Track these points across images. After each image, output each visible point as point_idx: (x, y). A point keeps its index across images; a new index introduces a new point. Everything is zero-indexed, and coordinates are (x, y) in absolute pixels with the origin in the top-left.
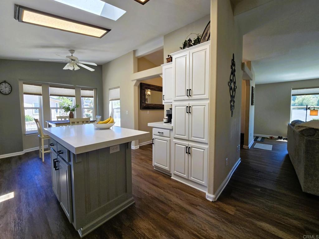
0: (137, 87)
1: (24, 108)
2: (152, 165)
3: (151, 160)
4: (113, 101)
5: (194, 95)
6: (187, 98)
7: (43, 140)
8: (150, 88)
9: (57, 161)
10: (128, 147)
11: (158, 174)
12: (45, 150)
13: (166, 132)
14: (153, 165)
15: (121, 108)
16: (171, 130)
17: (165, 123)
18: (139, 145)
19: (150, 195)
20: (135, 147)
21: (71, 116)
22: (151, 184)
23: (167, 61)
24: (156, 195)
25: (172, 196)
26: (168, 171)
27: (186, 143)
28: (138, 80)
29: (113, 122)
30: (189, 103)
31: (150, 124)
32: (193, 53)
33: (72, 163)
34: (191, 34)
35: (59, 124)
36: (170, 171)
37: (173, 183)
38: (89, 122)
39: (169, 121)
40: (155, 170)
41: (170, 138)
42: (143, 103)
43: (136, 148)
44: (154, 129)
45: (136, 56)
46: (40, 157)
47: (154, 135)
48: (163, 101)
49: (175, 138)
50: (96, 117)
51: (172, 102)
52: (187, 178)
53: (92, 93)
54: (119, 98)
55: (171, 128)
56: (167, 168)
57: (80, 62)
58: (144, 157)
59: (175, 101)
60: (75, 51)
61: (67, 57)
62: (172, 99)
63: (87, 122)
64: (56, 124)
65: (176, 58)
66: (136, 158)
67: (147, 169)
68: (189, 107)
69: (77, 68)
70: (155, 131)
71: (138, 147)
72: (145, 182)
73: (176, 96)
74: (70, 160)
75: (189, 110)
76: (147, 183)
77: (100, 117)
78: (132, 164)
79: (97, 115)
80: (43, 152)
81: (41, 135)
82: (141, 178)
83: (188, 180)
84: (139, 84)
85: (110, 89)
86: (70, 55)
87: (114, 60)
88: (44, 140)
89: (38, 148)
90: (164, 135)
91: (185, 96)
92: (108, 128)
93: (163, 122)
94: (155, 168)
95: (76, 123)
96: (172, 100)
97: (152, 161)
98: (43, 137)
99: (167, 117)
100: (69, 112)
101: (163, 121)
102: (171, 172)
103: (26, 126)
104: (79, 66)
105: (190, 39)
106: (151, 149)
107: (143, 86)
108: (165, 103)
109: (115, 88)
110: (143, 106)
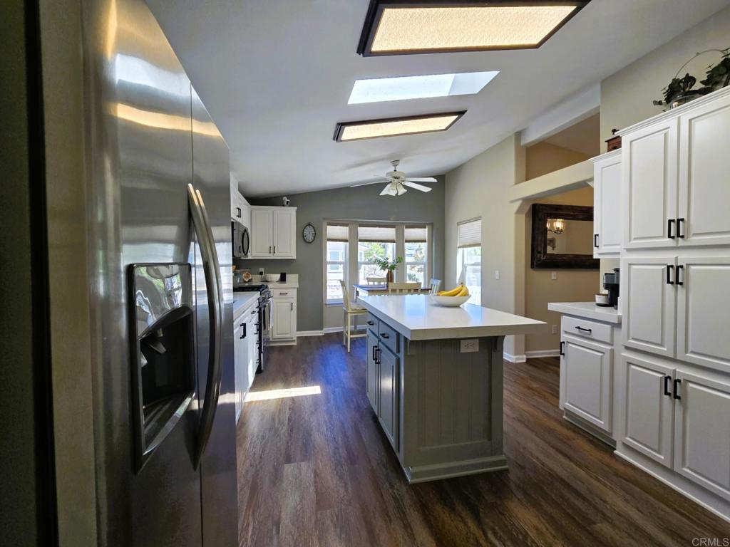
0: (524, 216)
1: (326, 263)
2: (558, 407)
3: (556, 395)
4: (465, 249)
5: (694, 234)
6: (669, 242)
7: (349, 315)
8: (562, 215)
9: (379, 350)
10: (496, 348)
11: (574, 431)
12: (352, 333)
13: (601, 331)
14: (561, 408)
15: (482, 264)
16: (617, 325)
17: (599, 305)
18: (526, 354)
19: (546, 469)
20: (514, 357)
21: (390, 278)
22: (553, 447)
23: (609, 146)
24: (563, 474)
25: (610, 493)
26: (606, 432)
27: (669, 367)
28: (525, 200)
29: (466, 295)
30: (677, 258)
31: (553, 306)
32: (690, 120)
33: (402, 355)
34: (698, 54)
35: (372, 291)
36: (611, 434)
37: (620, 468)
38: (419, 290)
39: (612, 302)
40: (566, 421)
41: (612, 345)
42: (540, 252)
43: (517, 359)
44: (564, 317)
45: (522, 144)
46: (344, 344)
47: (566, 332)
48: (595, 249)
49: (627, 348)
50: (431, 282)
51: (618, 253)
52: (668, 466)
53: (423, 233)
54: (479, 240)
55: (616, 322)
56: (602, 423)
57: (407, 179)
58: (538, 386)
59: (629, 250)
60: (400, 162)
61: (388, 174)
62: (619, 245)
63: (416, 291)
64: (369, 291)
65: (631, 142)
66: (515, 382)
67: (544, 412)
68: (675, 266)
69: (402, 191)
70: (567, 324)
71: (522, 359)
72: (537, 439)
73: (633, 237)
74: (398, 351)
75: (675, 275)
76: (541, 443)
77: (439, 282)
78: (505, 392)
79: (432, 277)
80: (349, 336)
81: (347, 308)
82: (527, 427)
83: (670, 472)
84: (528, 207)
85: (459, 224)
86: (393, 169)
87: (470, 161)
88: (351, 317)
89: (341, 329)
90: (594, 336)
91: (664, 237)
92: (457, 306)
93: (595, 303)
94: (567, 415)
95: (398, 291)
96: (618, 247)
97: (558, 397)
98: (350, 311)
99: (606, 292)
100: (387, 270)
101: (595, 301)
102: (614, 435)
103: (328, 290)
104: (405, 187)
105: (687, 75)
106: (555, 368)
107: (539, 212)
108: (600, 254)
109: (470, 221)
110: (540, 260)
